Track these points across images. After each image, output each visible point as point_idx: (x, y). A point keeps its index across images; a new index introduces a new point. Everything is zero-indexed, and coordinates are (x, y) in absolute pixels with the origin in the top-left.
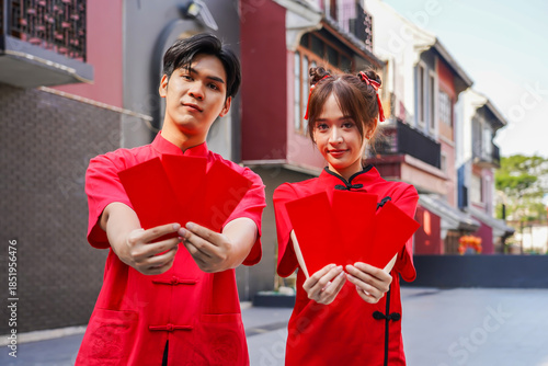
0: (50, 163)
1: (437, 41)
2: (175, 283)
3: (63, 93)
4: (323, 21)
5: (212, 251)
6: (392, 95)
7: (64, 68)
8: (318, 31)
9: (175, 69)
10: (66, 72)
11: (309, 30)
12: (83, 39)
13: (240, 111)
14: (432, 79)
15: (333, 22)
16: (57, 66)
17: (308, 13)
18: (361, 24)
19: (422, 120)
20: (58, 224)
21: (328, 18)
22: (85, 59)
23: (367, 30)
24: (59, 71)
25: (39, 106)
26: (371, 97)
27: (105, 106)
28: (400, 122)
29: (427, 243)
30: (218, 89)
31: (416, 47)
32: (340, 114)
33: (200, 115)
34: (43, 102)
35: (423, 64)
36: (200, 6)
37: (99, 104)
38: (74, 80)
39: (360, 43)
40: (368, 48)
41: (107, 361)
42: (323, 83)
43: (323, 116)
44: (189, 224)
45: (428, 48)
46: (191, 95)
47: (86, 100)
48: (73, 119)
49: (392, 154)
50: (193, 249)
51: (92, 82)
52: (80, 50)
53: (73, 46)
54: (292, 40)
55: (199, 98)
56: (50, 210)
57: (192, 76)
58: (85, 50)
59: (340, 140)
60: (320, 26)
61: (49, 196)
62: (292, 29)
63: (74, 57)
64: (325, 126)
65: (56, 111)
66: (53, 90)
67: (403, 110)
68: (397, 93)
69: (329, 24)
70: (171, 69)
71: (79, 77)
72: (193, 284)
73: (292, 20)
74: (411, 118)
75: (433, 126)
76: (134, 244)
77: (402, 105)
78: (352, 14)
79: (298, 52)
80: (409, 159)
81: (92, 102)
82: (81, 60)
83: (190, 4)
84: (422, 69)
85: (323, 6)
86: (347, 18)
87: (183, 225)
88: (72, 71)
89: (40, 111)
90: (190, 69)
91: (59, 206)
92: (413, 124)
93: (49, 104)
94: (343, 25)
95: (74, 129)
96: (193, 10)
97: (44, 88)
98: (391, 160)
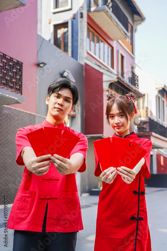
0: (7, 136)
1: (165, 86)
2: (50, 180)
3: (13, 108)
4: (118, 78)
5: (64, 166)
6: (147, 108)
7: (13, 97)
8: (116, 82)
9: (52, 93)
10: (14, 99)
11: (112, 82)
12: (21, 86)
13: (84, 114)
14: (163, 101)
15: (122, 78)
16: (10, 96)
17: (112, 75)
18: (134, 79)
19: (159, 118)
20: (10, 161)
21: (120, 77)
22: (21, 93)
23: (136, 82)
24: (11, 99)
25: (3, 113)
26: (131, 104)
27: (29, 113)
28: (150, 119)
29: (162, 169)
30: (69, 102)
31: (156, 88)
32: (118, 112)
33: (62, 112)
34: (5, 111)
35: (160, 95)
36: (68, 73)
37: (27, 112)
38: (18, 102)
39: (133, 87)
40: (136, 89)
41: (23, 211)
42: (111, 100)
43: (111, 113)
44: (55, 155)
45: (161, 89)
46: (58, 104)
47: (22, 110)
48: (17, 118)
49: (147, 132)
50: (56, 165)
51: (24, 103)
52: (19, 90)
53: (17, 88)
54: (106, 86)
55: (62, 105)
56: (7, 155)
57: (59, 96)
58: (22, 90)
59: (119, 122)
60: (116, 80)
61: (6, 149)
62: (105, 81)
63: (17, 93)
64: (113, 117)
65: (10, 115)
66: (9, 107)
67: (151, 114)
68: (149, 107)
69: (120, 79)
70: (51, 93)
71: (19, 101)
72: (58, 180)
73: (105, 78)
74: (155, 117)
75: (164, 121)
76: (32, 163)
77: (151, 112)
78: (130, 75)
79: (108, 91)
80: (154, 134)
81: (24, 111)
82: (20, 94)
83: (64, 72)
84: (159, 97)
85: (118, 72)
86: (128, 77)
87: (52, 155)
88: (16, 98)
89: (3, 115)
90: (58, 94)
91: (10, 153)
92: (155, 120)
93: (7, 112)
94: (126, 80)
95: (17, 122)
96: (65, 74)
97: (5, 106)
98: (147, 134)
